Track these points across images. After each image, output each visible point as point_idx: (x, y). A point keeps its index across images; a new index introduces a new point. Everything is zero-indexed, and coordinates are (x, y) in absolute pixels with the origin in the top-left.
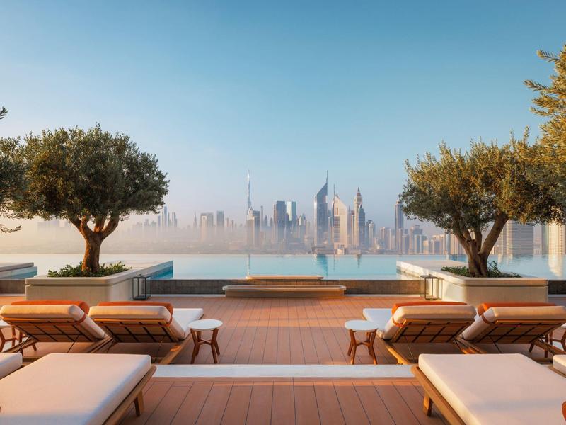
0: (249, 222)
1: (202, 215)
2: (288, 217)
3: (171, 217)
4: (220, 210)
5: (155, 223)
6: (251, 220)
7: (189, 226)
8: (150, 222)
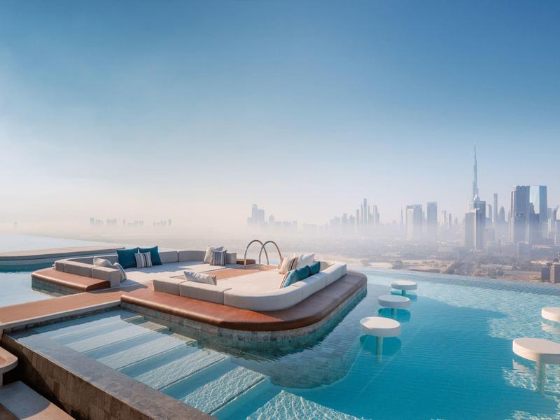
0: (468, 216)
1: (408, 207)
2: (532, 206)
3: (372, 211)
4: (432, 201)
5: (354, 218)
6: (473, 214)
7: (394, 222)
8: (348, 217)
